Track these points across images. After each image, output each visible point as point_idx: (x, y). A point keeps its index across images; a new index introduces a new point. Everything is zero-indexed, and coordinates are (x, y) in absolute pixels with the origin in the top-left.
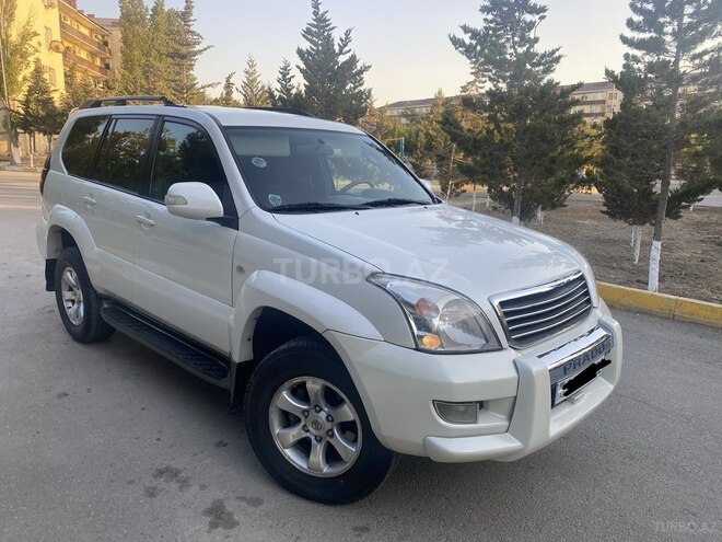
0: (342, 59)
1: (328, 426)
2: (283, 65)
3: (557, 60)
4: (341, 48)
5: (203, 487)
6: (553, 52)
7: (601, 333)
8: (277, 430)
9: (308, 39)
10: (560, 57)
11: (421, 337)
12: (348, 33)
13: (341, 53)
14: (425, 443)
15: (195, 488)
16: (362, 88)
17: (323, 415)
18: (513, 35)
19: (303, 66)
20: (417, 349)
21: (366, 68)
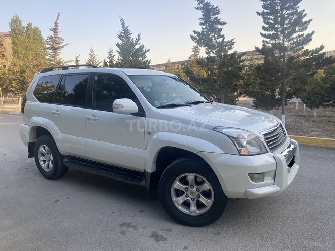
0: (137, 47)
1: (198, 193)
2: (109, 51)
3: (233, 44)
4: (136, 42)
5: (144, 228)
6: (232, 40)
7: (293, 146)
8: (174, 199)
9: (121, 39)
10: (234, 42)
11: (240, 150)
12: (139, 36)
13: (136, 44)
15: (141, 229)
16: (146, 59)
17: (195, 189)
18: (215, 34)
19: (119, 51)
20: (240, 155)
21: (148, 51)
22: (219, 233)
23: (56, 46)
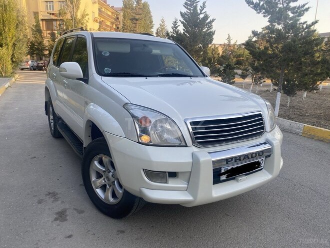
0: (202, 16)
1: (113, 179)
2: (174, 21)
3: (307, 10)
4: (201, 11)
6: (304, 5)
9: (185, 7)
10: (309, 8)
11: (141, 136)
12: (204, 4)
13: (201, 13)
14: (141, 192)
16: (211, 30)
17: (111, 174)
19: (182, 20)
20: (139, 142)
21: (213, 20)
22: (123, 232)
23: (137, 17)
